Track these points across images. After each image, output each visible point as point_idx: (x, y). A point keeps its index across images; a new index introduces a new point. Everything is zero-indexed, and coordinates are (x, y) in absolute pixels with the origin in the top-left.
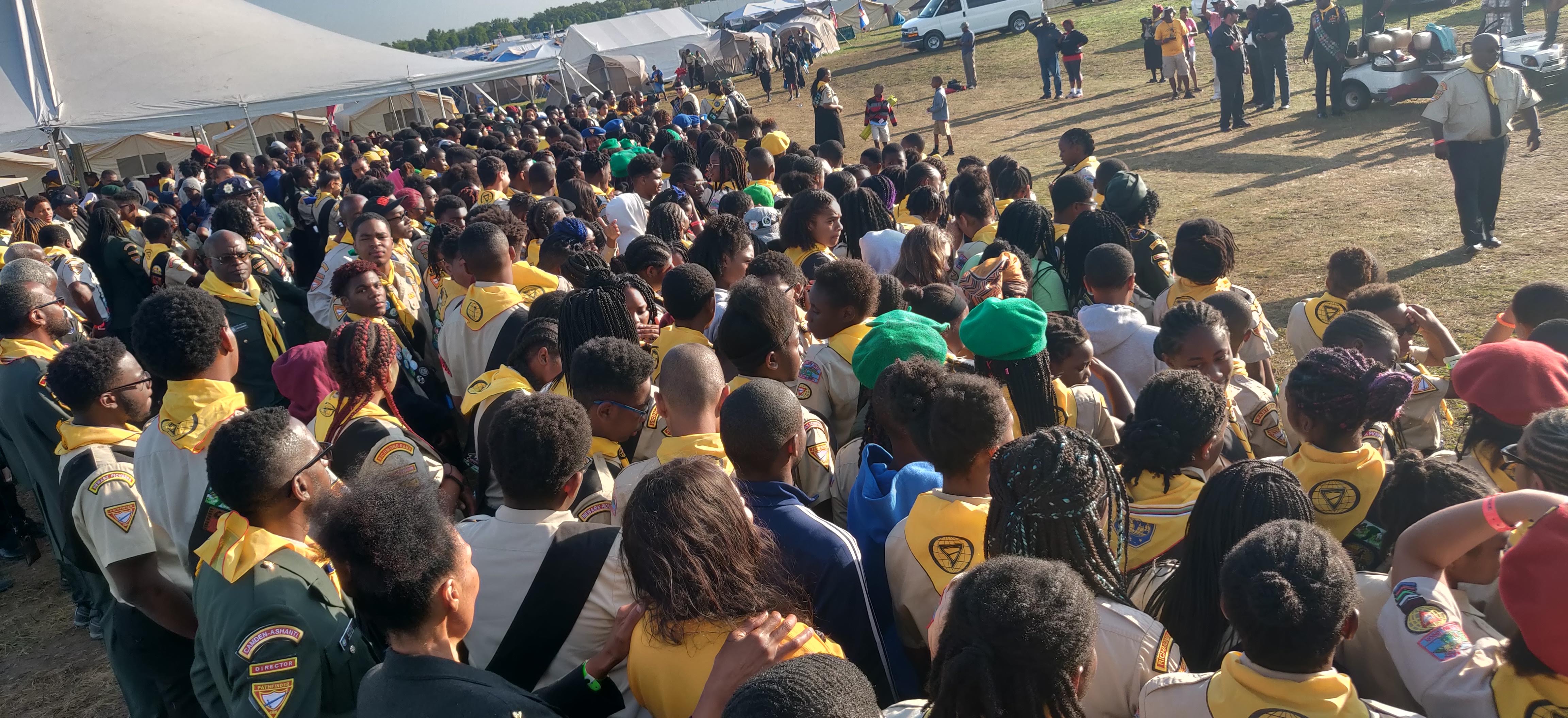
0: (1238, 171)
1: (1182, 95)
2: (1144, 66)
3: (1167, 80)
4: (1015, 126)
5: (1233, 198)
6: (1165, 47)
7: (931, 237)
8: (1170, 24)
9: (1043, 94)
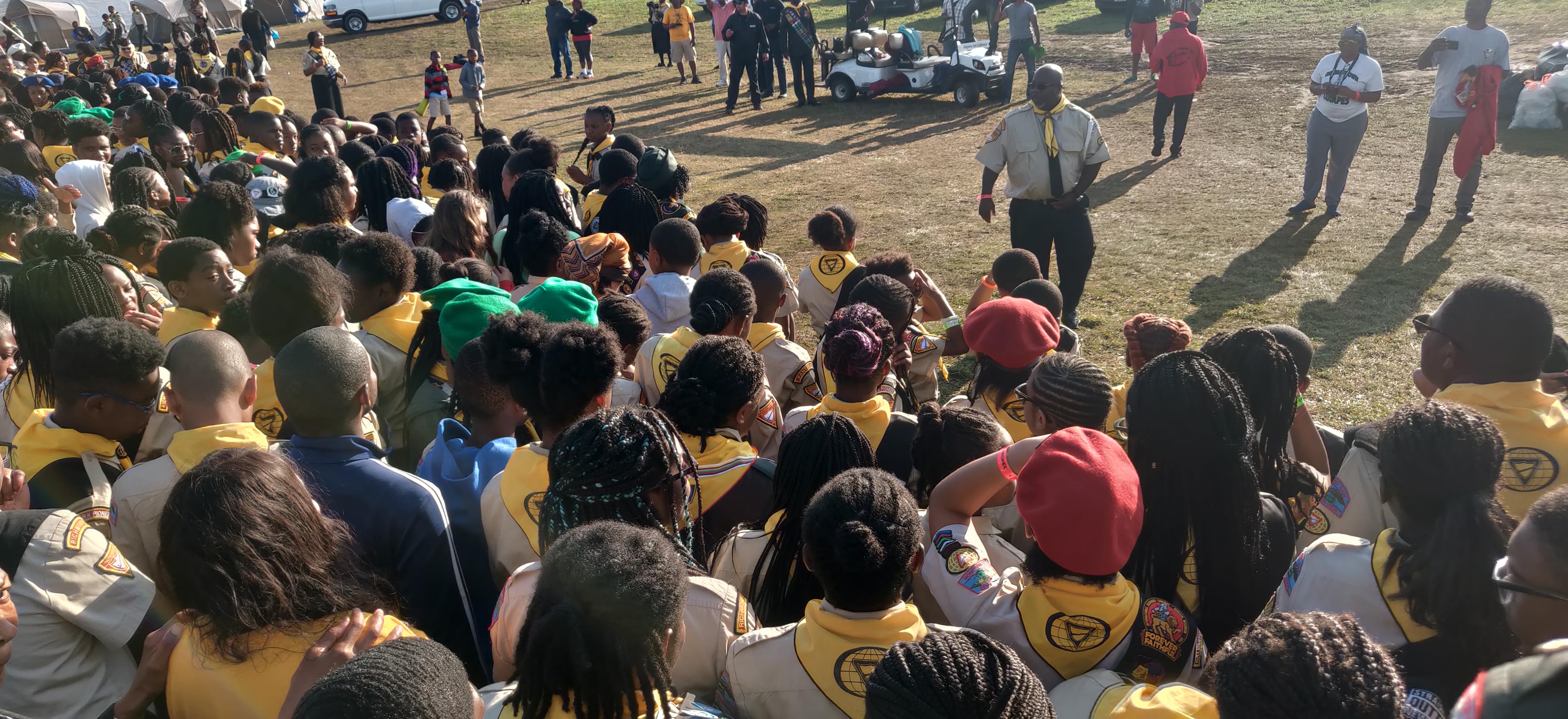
0: (745, 154)
1: (690, 80)
2: (652, 50)
3: (674, 64)
4: (528, 104)
5: (743, 180)
6: (671, 32)
7: (465, 203)
8: (677, 10)
9: (554, 73)
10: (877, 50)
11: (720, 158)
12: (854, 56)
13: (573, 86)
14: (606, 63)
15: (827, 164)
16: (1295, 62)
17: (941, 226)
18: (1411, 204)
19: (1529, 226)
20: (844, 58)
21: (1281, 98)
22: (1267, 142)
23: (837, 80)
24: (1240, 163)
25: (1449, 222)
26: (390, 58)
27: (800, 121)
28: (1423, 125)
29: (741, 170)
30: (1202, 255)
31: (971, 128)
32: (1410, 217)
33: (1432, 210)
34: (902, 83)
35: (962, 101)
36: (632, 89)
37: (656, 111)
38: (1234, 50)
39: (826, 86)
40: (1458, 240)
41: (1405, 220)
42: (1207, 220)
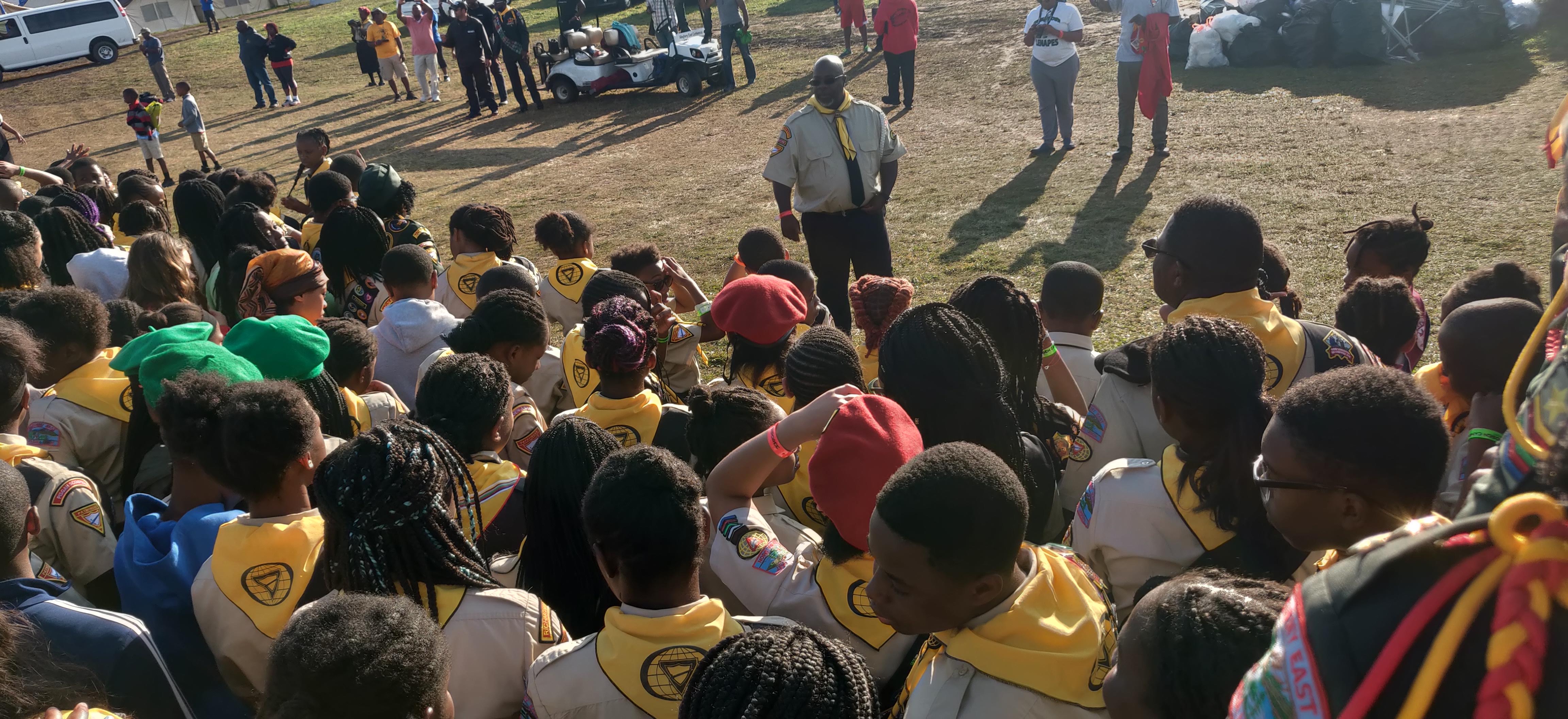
0: (473, 166)
1: (404, 97)
2: (359, 71)
3: (386, 82)
4: (231, 138)
5: (472, 192)
6: (378, 50)
7: (163, 246)
8: (381, 26)
9: (256, 103)
10: (593, 48)
11: (446, 172)
12: (572, 55)
13: (279, 115)
14: (312, 88)
15: (558, 167)
16: (994, 24)
17: (682, 216)
18: (1114, 146)
19: (1216, 156)
20: (560, 59)
21: (986, 58)
22: (979, 101)
23: (559, 81)
24: (957, 123)
25: (1149, 158)
26: (64, 103)
27: (525, 127)
28: (1113, 72)
29: (470, 182)
30: (934, 215)
31: (697, 116)
32: (1115, 158)
33: (1133, 149)
34: (624, 79)
35: (685, 91)
36: (344, 111)
37: (372, 132)
38: (937, 17)
39: (547, 89)
40: (1160, 174)
41: (1112, 161)
42: (935, 180)
